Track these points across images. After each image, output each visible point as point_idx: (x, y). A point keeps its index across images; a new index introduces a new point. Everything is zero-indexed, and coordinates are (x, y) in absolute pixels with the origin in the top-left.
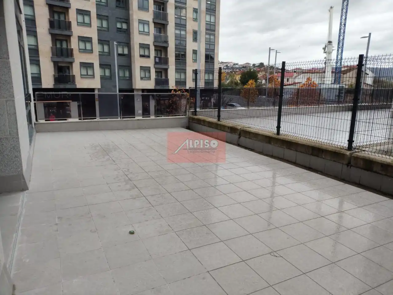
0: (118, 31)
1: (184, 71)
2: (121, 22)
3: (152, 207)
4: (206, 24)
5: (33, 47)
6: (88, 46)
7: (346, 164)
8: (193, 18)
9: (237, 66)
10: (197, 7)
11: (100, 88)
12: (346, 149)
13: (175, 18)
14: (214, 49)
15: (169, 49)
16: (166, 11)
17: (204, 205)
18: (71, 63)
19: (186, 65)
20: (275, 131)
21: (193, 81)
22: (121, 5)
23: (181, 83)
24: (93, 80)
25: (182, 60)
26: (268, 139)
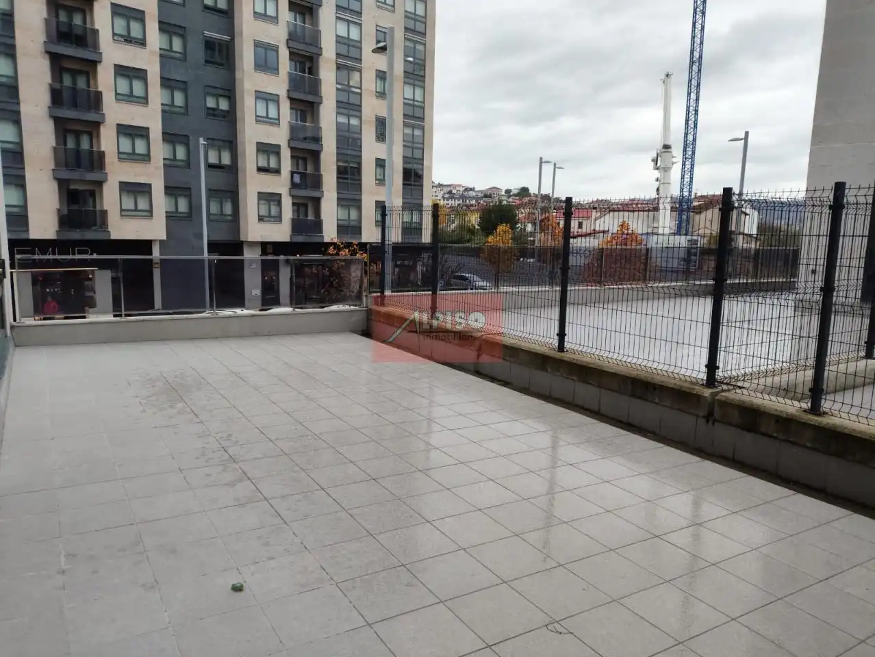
0: (208, 114)
1: (357, 203)
2: (217, 96)
3: (284, 525)
4: (405, 104)
5: (10, 146)
6: (140, 147)
7: (704, 417)
8: (377, 92)
9: (472, 194)
10: (384, 68)
11: (165, 238)
12: (702, 385)
13: (337, 89)
14: (421, 157)
15: (323, 156)
16: (317, 74)
17: (403, 517)
18: (100, 184)
19: (361, 191)
20: (555, 342)
21: (377, 226)
22: (217, 59)
23: (349, 228)
24: (148, 220)
25: (351, 179)
26: (541, 361)
